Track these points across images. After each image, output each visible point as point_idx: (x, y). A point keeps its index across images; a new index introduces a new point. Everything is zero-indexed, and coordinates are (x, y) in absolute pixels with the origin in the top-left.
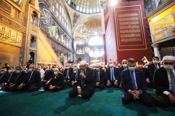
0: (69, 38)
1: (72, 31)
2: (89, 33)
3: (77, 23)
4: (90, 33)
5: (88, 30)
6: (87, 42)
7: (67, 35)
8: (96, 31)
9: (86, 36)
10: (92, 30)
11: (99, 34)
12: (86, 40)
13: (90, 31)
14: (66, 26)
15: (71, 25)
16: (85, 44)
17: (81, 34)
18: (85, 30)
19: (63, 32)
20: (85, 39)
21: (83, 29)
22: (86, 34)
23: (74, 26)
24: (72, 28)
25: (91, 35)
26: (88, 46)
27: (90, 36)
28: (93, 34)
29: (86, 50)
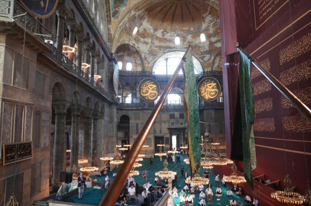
0: (102, 53)
1: (109, 30)
2: (157, 38)
3: (125, 5)
4: (160, 40)
5: (156, 30)
6: (150, 65)
8: (178, 36)
9: (149, 46)
10: (165, 31)
11: (186, 43)
12: (146, 59)
13: (159, 34)
14: (96, 14)
15: (108, 10)
16: (143, 72)
17: (135, 39)
18: (145, 30)
20: (143, 56)
21: (142, 25)
22: (149, 40)
23: (115, 13)
24: (109, 22)
25: (163, 44)
27: (160, 47)
28: (167, 44)
29: (147, 92)
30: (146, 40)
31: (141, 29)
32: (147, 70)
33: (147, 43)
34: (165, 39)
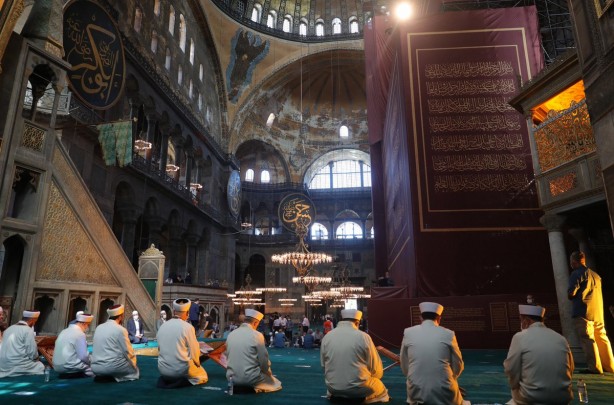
1: (223, 119)
2: (310, 129)
3: (249, 82)
4: (315, 132)
5: (306, 116)
6: (299, 173)
7: (196, 141)
8: (344, 123)
9: (295, 143)
10: (323, 116)
11: (358, 135)
12: (291, 162)
13: (313, 122)
14: (196, 99)
15: (222, 91)
16: (288, 183)
17: (271, 133)
18: (288, 117)
19: (178, 126)
20: (287, 159)
21: (282, 109)
22: (296, 133)
23: (234, 95)
24: (224, 108)
25: (320, 139)
26: (300, 198)
27: (316, 144)
28: (328, 138)
29: (294, 216)
30: (291, 133)
31: (281, 116)
32: (294, 180)
33: (292, 138)
34: (324, 130)
